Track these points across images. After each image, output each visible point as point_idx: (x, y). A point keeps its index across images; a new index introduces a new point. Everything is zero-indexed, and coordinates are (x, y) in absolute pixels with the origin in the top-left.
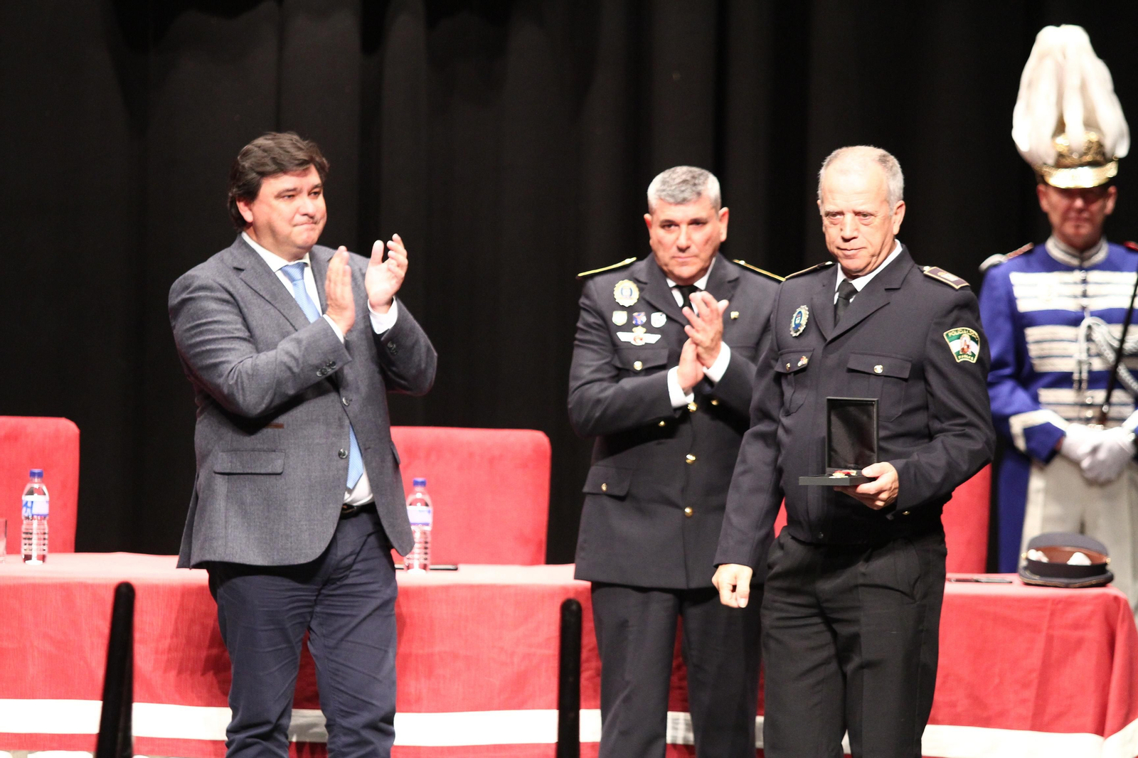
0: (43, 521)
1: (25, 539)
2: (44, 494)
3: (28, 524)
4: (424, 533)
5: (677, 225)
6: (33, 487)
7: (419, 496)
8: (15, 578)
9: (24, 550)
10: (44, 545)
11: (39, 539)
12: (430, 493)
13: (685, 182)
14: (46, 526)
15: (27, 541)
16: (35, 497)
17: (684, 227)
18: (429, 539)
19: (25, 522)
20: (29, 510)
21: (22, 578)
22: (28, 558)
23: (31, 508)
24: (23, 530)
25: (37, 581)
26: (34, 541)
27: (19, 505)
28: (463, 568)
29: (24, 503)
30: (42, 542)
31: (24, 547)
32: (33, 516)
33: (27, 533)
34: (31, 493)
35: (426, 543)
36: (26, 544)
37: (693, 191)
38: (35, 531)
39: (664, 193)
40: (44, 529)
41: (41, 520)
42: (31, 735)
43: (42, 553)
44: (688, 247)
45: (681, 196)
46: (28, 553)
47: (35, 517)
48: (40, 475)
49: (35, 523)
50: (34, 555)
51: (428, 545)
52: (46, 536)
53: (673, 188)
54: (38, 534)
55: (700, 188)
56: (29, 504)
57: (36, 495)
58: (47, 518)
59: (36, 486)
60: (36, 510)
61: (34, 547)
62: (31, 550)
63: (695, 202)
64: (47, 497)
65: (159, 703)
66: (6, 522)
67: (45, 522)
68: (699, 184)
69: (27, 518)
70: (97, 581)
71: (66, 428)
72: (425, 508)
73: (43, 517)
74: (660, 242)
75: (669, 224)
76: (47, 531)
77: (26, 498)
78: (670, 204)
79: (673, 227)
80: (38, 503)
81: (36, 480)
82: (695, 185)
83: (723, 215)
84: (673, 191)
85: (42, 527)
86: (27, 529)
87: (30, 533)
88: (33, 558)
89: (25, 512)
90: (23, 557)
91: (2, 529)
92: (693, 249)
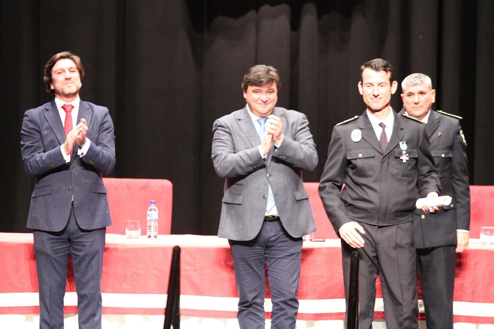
0: (156, 222)
1: (148, 229)
2: (156, 211)
3: (149, 223)
5: (414, 94)
8: (144, 245)
9: (148, 233)
10: (156, 231)
15: (149, 230)
17: (416, 95)
19: (148, 222)
20: (150, 217)
21: (146, 245)
22: (150, 237)
23: (151, 216)
25: (153, 246)
27: (146, 215)
28: (327, 240)
29: (148, 214)
30: (155, 230)
31: (148, 232)
32: (151, 219)
33: (149, 227)
34: (151, 210)
37: (420, 80)
38: (152, 226)
39: (408, 82)
41: (155, 221)
42: (150, 309)
43: (155, 235)
44: (419, 103)
45: (415, 82)
46: (150, 235)
47: (153, 220)
49: (153, 222)
54: (154, 227)
56: (150, 215)
57: (153, 211)
59: (153, 207)
61: (152, 232)
62: (151, 233)
64: (157, 212)
65: (202, 296)
66: (141, 222)
68: (422, 78)
69: (149, 220)
71: (167, 184)
73: (156, 220)
74: (407, 102)
75: (410, 94)
78: (411, 86)
79: (412, 95)
81: (153, 205)
82: (420, 78)
83: (433, 92)
84: (411, 81)
85: (155, 224)
86: (149, 225)
87: (151, 227)
88: (152, 237)
89: (148, 218)
90: (148, 236)
91: (139, 225)
92: (421, 104)
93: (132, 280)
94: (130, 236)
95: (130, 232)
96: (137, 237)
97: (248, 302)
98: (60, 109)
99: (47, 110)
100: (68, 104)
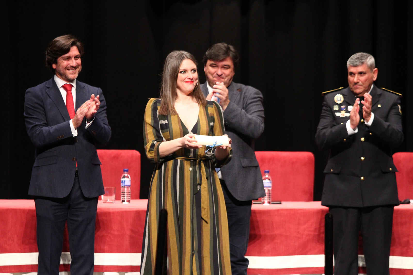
2: (129, 178)
3: (123, 189)
4: (269, 190)
5: (354, 74)
7: (267, 176)
8: (119, 209)
9: (122, 198)
10: (129, 196)
11: (127, 194)
12: (270, 175)
13: (358, 58)
14: (130, 190)
15: (123, 195)
16: (126, 179)
17: (356, 75)
18: (271, 192)
19: (122, 188)
20: (123, 184)
21: (122, 209)
23: (124, 183)
24: (121, 191)
25: (127, 210)
26: (126, 195)
27: (120, 182)
28: (283, 203)
29: (121, 181)
30: (128, 195)
31: (122, 197)
32: (125, 186)
33: (122, 192)
34: (124, 177)
35: (270, 194)
36: (122, 196)
37: (360, 62)
38: (126, 192)
40: (129, 191)
41: (128, 187)
42: (125, 266)
44: (358, 82)
45: (356, 64)
46: (123, 199)
47: (126, 186)
48: (127, 171)
49: (126, 189)
50: (125, 200)
51: (270, 195)
52: (130, 193)
53: (353, 60)
54: (127, 192)
55: (363, 61)
56: (123, 182)
57: (126, 178)
58: (130, 187)
59: (126, 175)
61: (125, 197)
62: (124, 198)
63: (361, 66)
64: (130, 179)
66: (115, 188)
67: (129, 188)
68: (363, 59)
69: (123, 187)
71: (136, 153)
72: (269, 181)
73: (129, 186)
75: (352, 74)
76: (130, 191)
77: (123, 179)
80: (127, 181)
81: (126, 173)
82: (361, 59)
83: (375, 71)
84: (353, 61)
85: (128, 190)
86: (123, 191)
89: (122, 185)
90: (122, 201)
91: (113, 191)
92: (360, 83)
94: (105, 201)
95: (106, 197)
96: (111, 201)
98: (61, 87)
99: (48, 88)
100: (68, 83)
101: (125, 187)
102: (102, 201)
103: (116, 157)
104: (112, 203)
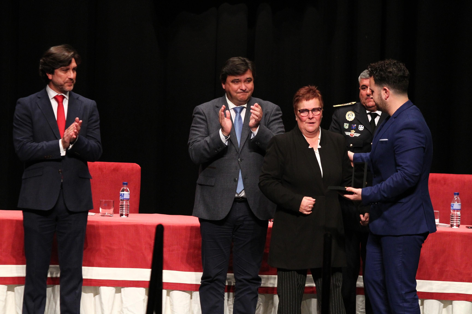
1: (121, 208)
2: (128, 191)
6: (124, 188)
8: (117, 222)
14: (129, 203)
16: (125, 192)
21: (119, 222)
22: (122, 215)
23: (123, 196)
25: (125, 224)
27: (119, 195)
32: (124, 199)
34: (123, 191)
36: (121, 210)
44: (370, 95)
48: (126, 184)
50: (124, 213)
52: (129, 207)
56: (122, 195)
59: (125, 188)
60: (124, 197)
61: (124, 211)
64: (129, 193)
69: (122, 200)
70: (148, 224)
71: (136, 166)
73: (127, 200)
75: (364, 87)
78: (364, 79)
80: (126, 195)
87: (123, 206)
88: (124, 215)
89: (121, 198)
91: (112, 204)
93: (106, 254)
97: (210, 277)
98: (52, 99)
99: (39, 98)
100: (60, 94)
101: (123, 201)
102: (100, 214)
103: (116, 170)
104: (110, 216)
